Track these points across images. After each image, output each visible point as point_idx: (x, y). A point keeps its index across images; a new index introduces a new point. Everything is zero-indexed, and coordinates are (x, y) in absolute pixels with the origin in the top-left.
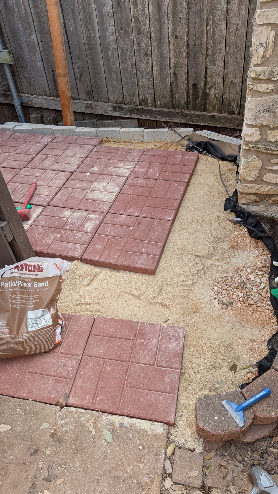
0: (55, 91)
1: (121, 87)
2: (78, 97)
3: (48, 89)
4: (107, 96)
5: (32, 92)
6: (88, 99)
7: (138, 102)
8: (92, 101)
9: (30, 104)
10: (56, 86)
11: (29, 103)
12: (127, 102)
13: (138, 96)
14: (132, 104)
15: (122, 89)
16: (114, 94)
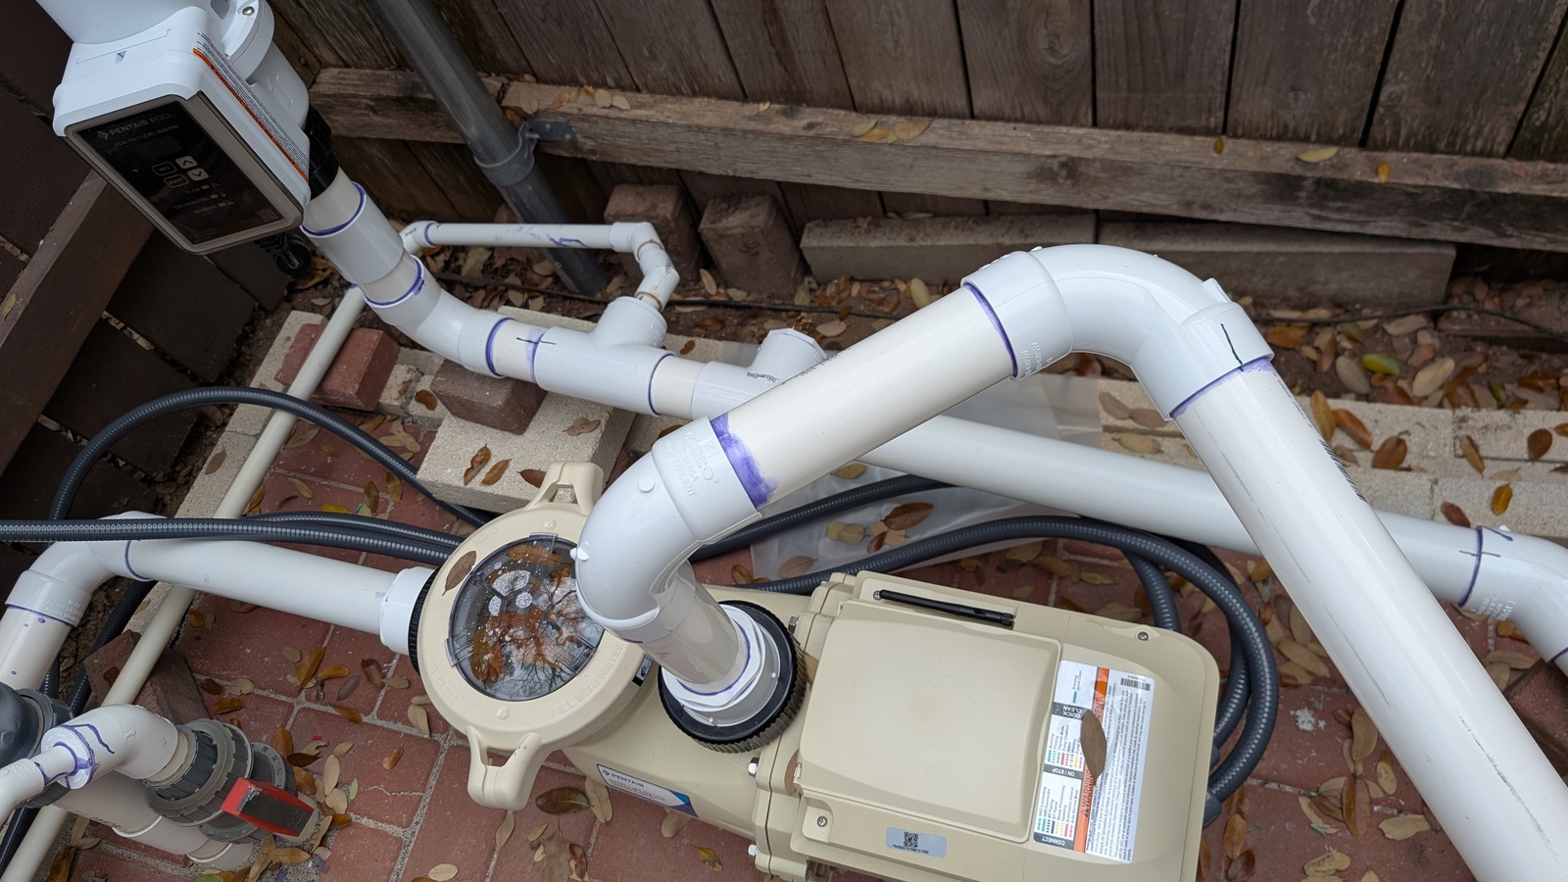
0: (778, 67)
1: (1381, 48)
2: (961, 103)
3: (723, 57)
4: (1220, 99)
5: (595, 76)
6: (1042, 111)
7: (1503, 136)
8: (1075, 122)
9: (593, 152)
10: (784, 41)
11: (590, 144)
12: (1397, 133)
13: (1522, 107)
14: (1442, 145)
15: (1379, 58)
16: (1293, 89)
